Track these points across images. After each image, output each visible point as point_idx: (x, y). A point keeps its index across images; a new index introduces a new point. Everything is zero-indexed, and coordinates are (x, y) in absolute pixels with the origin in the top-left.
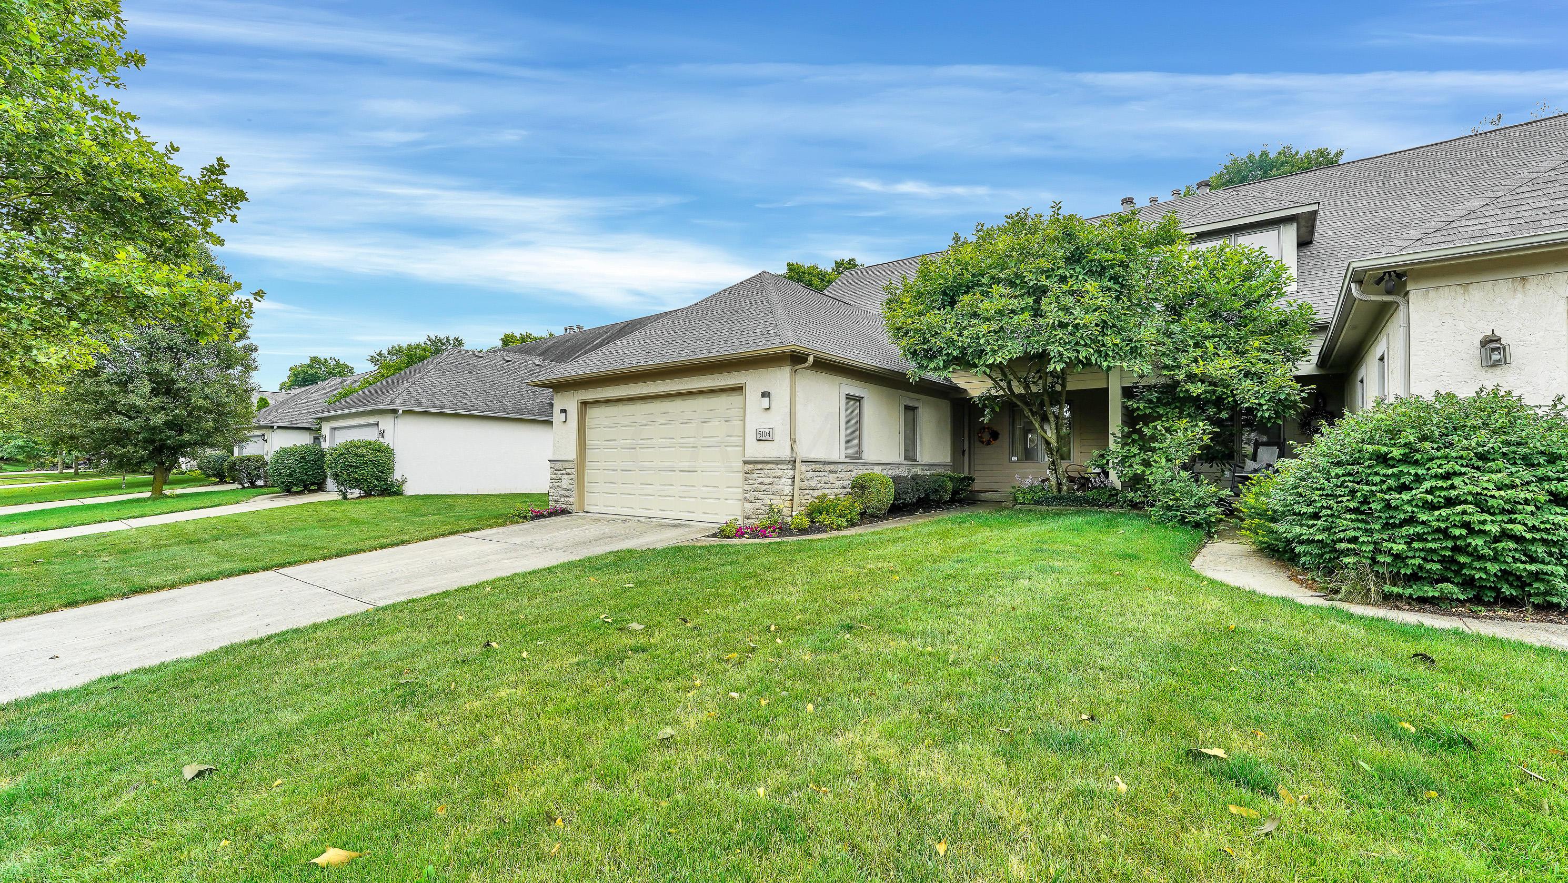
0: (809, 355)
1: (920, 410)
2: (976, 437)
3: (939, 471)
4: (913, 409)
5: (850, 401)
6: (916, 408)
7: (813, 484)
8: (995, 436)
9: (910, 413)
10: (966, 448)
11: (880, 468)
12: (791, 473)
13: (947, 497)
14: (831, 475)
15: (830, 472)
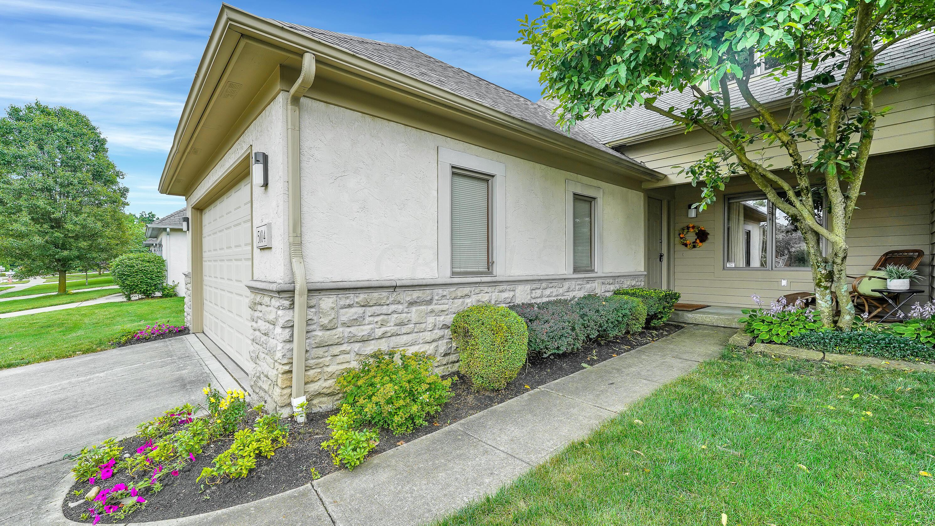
0: (301, 55)
1: (600, 202)
2: (677, 239)
3: (627, 284)
4: (590, 200)
5: (458, 180)
6: (594, 198)
7: (362, 331)
8: (703, 236)
9: (584, 206)
10: (665, 251)
11: (528, 287)
12: (284, 316)
13: (638, 327)
14: (414, 309)
15: (412, 304)
